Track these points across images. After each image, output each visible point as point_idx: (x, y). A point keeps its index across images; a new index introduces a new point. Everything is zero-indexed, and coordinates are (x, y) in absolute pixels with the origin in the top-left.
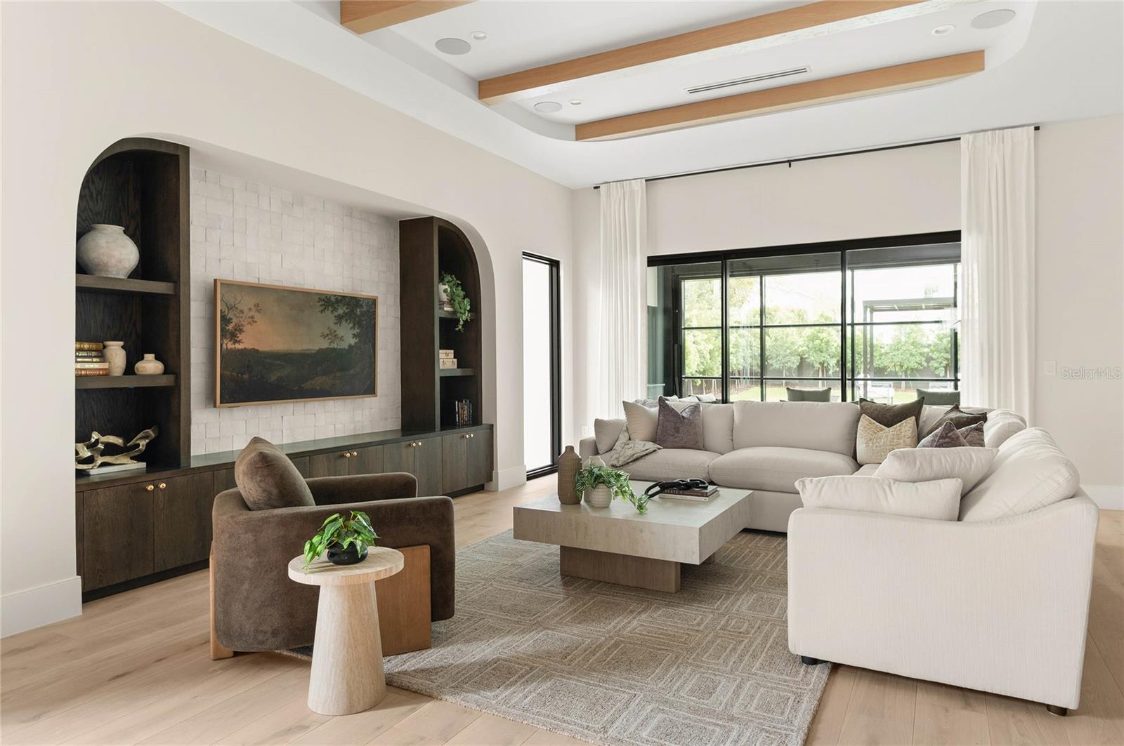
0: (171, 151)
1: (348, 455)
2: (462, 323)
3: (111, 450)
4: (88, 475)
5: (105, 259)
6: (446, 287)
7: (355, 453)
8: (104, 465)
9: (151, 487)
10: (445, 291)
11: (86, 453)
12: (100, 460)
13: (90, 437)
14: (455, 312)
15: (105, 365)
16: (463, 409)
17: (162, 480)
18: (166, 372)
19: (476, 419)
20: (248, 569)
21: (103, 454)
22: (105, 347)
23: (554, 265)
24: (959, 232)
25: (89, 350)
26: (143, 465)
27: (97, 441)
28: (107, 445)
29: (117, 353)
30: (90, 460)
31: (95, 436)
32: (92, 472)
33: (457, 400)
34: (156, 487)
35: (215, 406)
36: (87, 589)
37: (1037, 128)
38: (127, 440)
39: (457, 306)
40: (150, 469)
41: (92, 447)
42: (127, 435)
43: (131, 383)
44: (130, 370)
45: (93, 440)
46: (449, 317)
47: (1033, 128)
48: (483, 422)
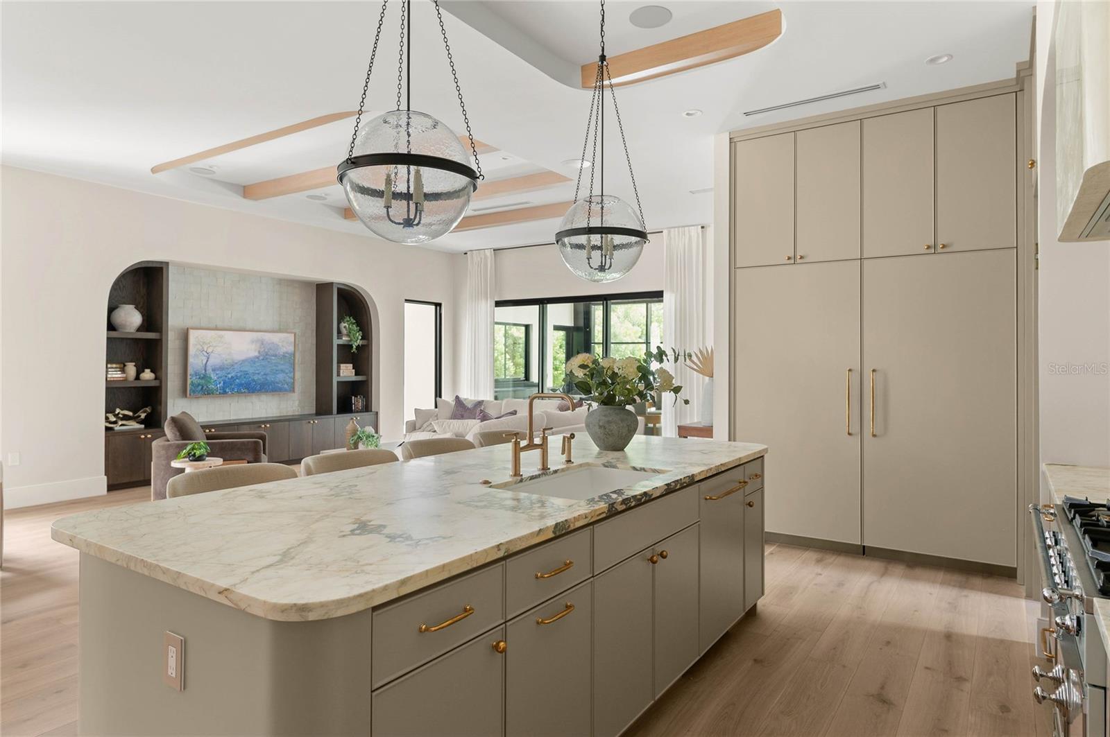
0: (158, 265)
1: (263, 426)
2: (354, 347)
3: (126, 418)
4: (114, 430)
5: (123, 322)
6: (346, 324)
7: (268, 426)
8: (122, 425)
9: (143, 436)
10: (345, 327)
11: (113, 419)
12: (120, 423)
13: (115, 411)
14: (350, 341)
15: (124, 375)
16: (357, 402)
17: (149, 434)
18: (156, 379)
19: (367, 408)
20: (163, 465)
21: (122, 419)
22: (125, 366)
23: (438, 305)
24: (662, 292)
25: (116, 368)
26: (143, 426)
27: (119, 413)
28: (124, 415)
29: (131, 369)
30: (115, 423)
31: (118, 411)
32: (116, 428)
33: (353, 395)
34: (146, 437)
35: (186, 397)
36: (110, 483)
37: (703, 227)
38: (134, 413)
39: (352, 336)
40: (146, 427)
41: (116, 416)
42: (135, 412)
43: (138, 384)
44: (137, 378)
45: (117, 413)
46: (347, 343)
47: (700, 227)
48: (373, 410)
